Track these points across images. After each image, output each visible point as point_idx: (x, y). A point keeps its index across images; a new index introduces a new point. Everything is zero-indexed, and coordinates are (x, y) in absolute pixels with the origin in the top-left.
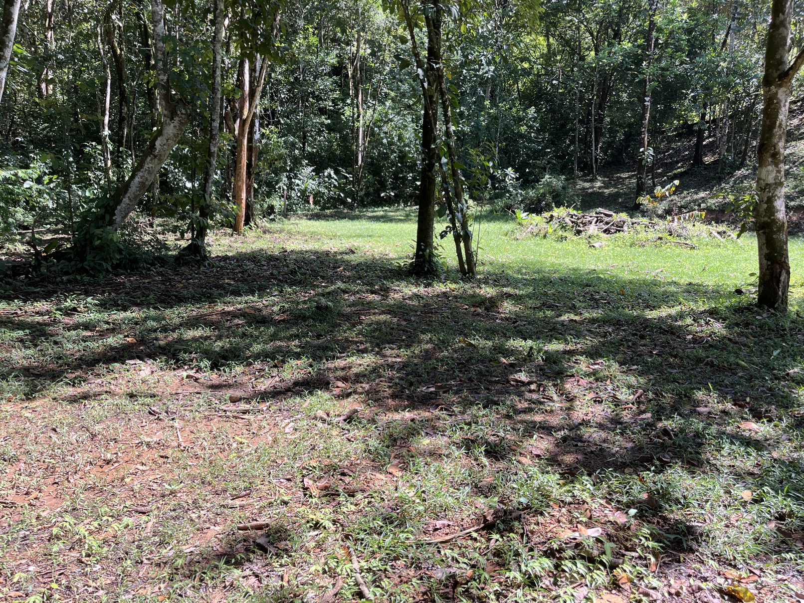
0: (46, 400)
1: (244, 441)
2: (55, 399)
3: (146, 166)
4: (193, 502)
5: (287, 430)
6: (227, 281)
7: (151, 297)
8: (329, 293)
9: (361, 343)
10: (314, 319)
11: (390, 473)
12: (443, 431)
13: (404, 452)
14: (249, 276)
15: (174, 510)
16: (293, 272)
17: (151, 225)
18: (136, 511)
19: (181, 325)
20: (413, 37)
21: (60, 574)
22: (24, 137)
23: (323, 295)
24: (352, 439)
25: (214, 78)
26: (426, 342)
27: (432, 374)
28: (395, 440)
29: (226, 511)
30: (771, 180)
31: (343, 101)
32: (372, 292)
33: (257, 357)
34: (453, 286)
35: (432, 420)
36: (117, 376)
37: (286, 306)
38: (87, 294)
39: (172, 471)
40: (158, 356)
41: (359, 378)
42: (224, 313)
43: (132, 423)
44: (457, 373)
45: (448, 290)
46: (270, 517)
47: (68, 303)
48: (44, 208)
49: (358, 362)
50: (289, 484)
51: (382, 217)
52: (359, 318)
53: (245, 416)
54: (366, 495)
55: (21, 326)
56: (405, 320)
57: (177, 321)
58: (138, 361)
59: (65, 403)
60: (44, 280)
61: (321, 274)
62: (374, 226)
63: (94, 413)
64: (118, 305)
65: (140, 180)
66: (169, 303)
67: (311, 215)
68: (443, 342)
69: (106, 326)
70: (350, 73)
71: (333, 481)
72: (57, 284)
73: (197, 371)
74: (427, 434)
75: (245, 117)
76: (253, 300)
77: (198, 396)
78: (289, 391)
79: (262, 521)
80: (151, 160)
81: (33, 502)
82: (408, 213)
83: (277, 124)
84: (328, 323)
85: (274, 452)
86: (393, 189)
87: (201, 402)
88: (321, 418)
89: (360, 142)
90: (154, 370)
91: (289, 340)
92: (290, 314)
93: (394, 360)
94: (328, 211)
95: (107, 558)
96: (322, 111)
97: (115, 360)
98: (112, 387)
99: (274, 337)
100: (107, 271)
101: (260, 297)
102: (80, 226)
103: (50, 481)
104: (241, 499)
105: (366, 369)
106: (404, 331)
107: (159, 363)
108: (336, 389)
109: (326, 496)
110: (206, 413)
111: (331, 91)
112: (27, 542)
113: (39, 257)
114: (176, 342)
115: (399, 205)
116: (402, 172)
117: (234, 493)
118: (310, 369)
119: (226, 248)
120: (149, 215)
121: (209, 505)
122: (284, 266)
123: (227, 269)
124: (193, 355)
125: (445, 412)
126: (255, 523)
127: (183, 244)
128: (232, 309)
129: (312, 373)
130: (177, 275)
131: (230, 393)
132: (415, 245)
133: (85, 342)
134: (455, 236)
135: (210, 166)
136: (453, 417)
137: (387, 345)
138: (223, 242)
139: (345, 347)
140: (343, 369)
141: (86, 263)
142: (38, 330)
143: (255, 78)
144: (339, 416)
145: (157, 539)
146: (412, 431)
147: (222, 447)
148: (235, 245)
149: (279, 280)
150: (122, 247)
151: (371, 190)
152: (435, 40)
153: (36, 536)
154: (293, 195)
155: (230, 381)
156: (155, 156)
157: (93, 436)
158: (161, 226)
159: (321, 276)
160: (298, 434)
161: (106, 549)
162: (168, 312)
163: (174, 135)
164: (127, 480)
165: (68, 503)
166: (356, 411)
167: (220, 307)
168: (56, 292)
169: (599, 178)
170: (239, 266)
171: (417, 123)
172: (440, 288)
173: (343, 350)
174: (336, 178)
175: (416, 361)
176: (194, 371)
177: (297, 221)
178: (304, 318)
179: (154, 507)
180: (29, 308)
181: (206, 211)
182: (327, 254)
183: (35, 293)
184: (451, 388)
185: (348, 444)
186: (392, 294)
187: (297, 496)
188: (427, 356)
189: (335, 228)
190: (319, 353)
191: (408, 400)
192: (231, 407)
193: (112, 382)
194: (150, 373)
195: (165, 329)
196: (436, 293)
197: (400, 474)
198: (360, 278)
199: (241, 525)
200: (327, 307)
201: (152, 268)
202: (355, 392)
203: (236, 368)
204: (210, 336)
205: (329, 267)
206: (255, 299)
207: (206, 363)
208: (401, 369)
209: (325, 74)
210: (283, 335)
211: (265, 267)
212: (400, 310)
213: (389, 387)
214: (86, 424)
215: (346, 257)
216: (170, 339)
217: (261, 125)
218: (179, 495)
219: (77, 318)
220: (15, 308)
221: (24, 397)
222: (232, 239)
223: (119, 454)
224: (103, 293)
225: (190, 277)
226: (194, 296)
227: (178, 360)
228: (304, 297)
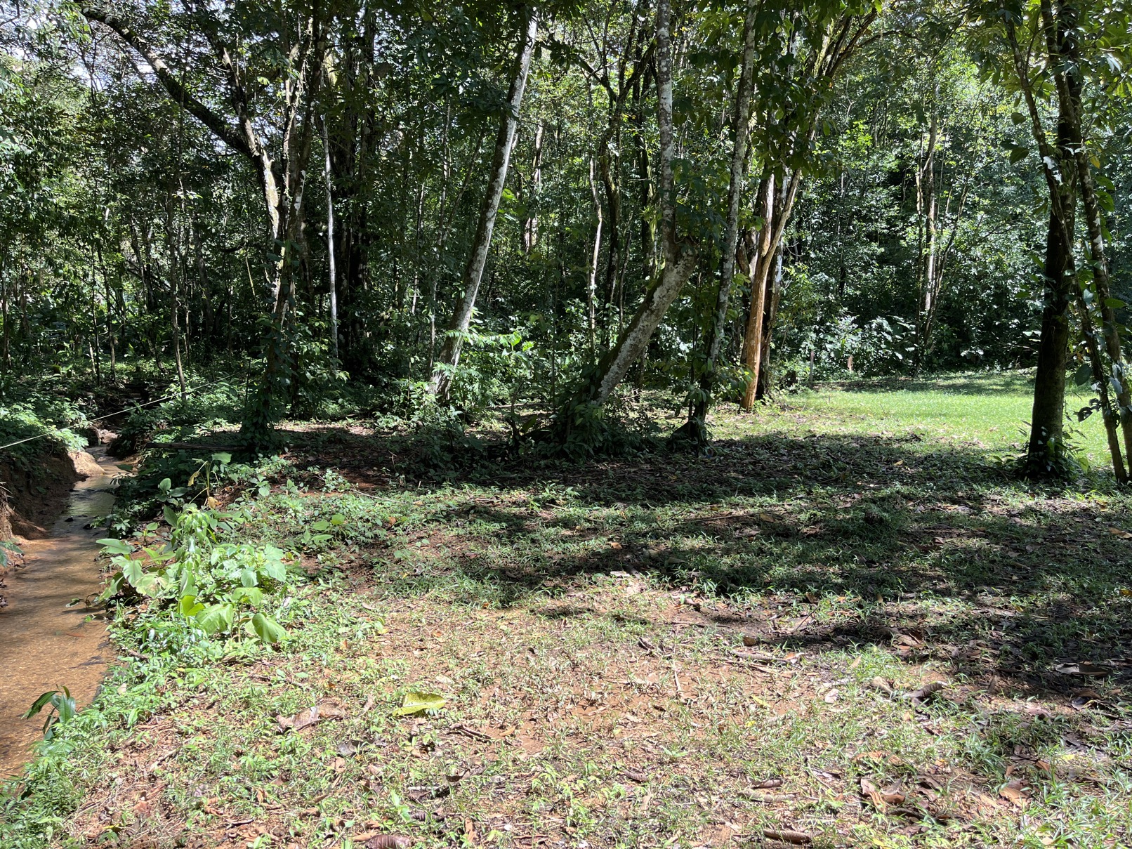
0: (523, 611)
1: (765, 704)
2: (532, 611)
3: (641, 325)
4: (701, 781)
5: (828, 699)
6: (733, 474)
7: (638, 490)
8: (883, 499)
9: (940, 579)
10: (861, 537)
11: (1006, 799)
12: (1099, 744)
13: (1030, 767)
14: (763, 468)
15: (677, 786)
16: (826, 466)
17: (637, 399)
18: (629, 778)
19: (676, 530)
20: (1034, 112)
21: (541, 843)
22: (504, 297)
23: (874, 502)
24: (935, 732)
25: (730, 206)
26: (1056, 590)
27: (1072, 644)
28: (1011, 745)
29: (748, 804)
31: (904, 219)
32: (954, 502)
33: (781, 584)
34: (1103, 499)
35: (1077, 723)
36: (600, 590)
37: (819, 514)
38: (567, 483)
39: (670, 731)
40: (649, 570)
41: (938, 634)
42: (732, 519)
43: (619, 657)
44: (1120, 647)
45: (1093, 505)
46: (811, 828)
47: (546, 494)
48: (520, 380)
49: (937, 609)
50: (838, 783)
51: (964, 386)
52: (934, 540)
53: (766, 669)
54: (966, 827)
55: (496, 518)
56: (1016, 550)
57: (670, 524)
58: (625, 574)
59: (543, 618)
60: (521, 464)
61: (868, 470)
62: (949, 400)
63: (576, 635)
64: (600, 500)
65: (632, 342)
66: (659, 500)
67: (850, 385)
68: (1089, 591)
69: (587, 525)
70: (917, 178)
71: (909, 792)
72: (535, 470)
73: (698, 596)
74: (1069, 744)
75: (764, 253)
76: (771, 502)
77: (700, 630)
78: (828, 640)
79: (799, 831)
80: (647, 316)
81: (509, 740)
82: (1009, 380)
83: (806, 259)
84: (883, 544)
85: (811, 728)
86: (982, 344)
87: (706, 639)
88: (881, 689)
89: (930, 276)
90: (644, 587)
91: (825, 563)
92: (825, 526)
93: (999, 612)
94: (875, 379)
95: (594, 833)
96: (873, 237)
97: (597, 569)
98: (595, 604)
99: (802, 558)
100: (589, 456)
101: (781, 498)
102: (563, 399)
103: (527, 715)
104: (766, 790)
105: (952, 622)
106: (1014, 567)
107: (650, 578)
108: (901, 647)
109: (898, 814)
110: (712, 656)
111: (886, 207)
112: (503, 790)
113: (517, 437)
114: (671, 553)
115: (992, 367)
116: (999, 317)
117: (756, 778)
118: (860, 611)
119: (731, 430)
120: (634, 387)
121: (721, 789)
122: (812, 456)
123: (733, 458)
124: (693, 573)
125: (1101, 712)
126: (789, 832)
127: (678, 423)
128: (741, 513)
129: (863, 618)
130: (669, 463)
131: (743, 631)
132: (1029, 429)
133: (565, 542)
134: (1105, 417)
135: (718, 321)
136: (1117, 722)
137: (985, 588)
138: (727, 421)
139: (913, 583)
140: (911, 617)
141: (566, 445)
142: (515, 524)
143: (780, 200)
144: (910, 689)
145: (656, 822)
146: (1041, 735)
147: (736, 709)
148: (741, 425)
149: (806, 476)
150: (606, 427)
151: (945, 346)
152: (1072, 112)
153: (512, 785)
154: (824, 357)
155: (743, 615)
156: (652, 312)
157: (575, 666)
158: (648, 400)
159: (868, 474)
160: (845, 709)
161: (594, 821)
162: (659, 510)
163: (677, 284)
164: (616, 732)
165: (549, 749)
166: (940, 687)
167: (725, 510)
168: (532, 479)
170: (749, 454)
171: (1028, 240)
172: (1074, 501)
173: (911, 587)
174: (889, 329)
175: (1040, 619)
176: (694, 594)
177: (828, 393)
178: (846, 534)
179: (651, 777)
180: (505, 497)
181: (709, 380)
182: (877, 440)
183: (511, 479)
184: (1110, 672)
185: (929, 738)
186: (989, 506)
187: (850, 804)
188: (1059, 612)
189: (888, 403)
190: (872, 588)
191: (1029, 683)
192: (745, 651)
193: (595, 597)
194: (638, 591)
195: (656, 535)
196: (1070, 509)
197: (1025, 803)
198: (931, 479)
199: (769, 830)
200: (881, 520)
201: (639, 454)
202: (935, 656)
203: (751, 597)
204: (714, 549)
205: (880, 460)
206: (774, 501)
207: (710, 586)
208: (1013, 629)
209: (878, 185)
210: (815, 556)
211: (785, 458)
212: (1004, 532)
213: (995, 656)
214: (566, 647)
215: (906, 446)
216: (662, 547)
217: (785, 263)
218: (682, 766)
219: (556, 513)
220: (491, 496)
221: (499, 605)
222: (738, 417)
223: (606, 695)
224: (583, 482)
225: (685, 467)
226: (691, 493)
227: (674, 578)
228: (844, 504)
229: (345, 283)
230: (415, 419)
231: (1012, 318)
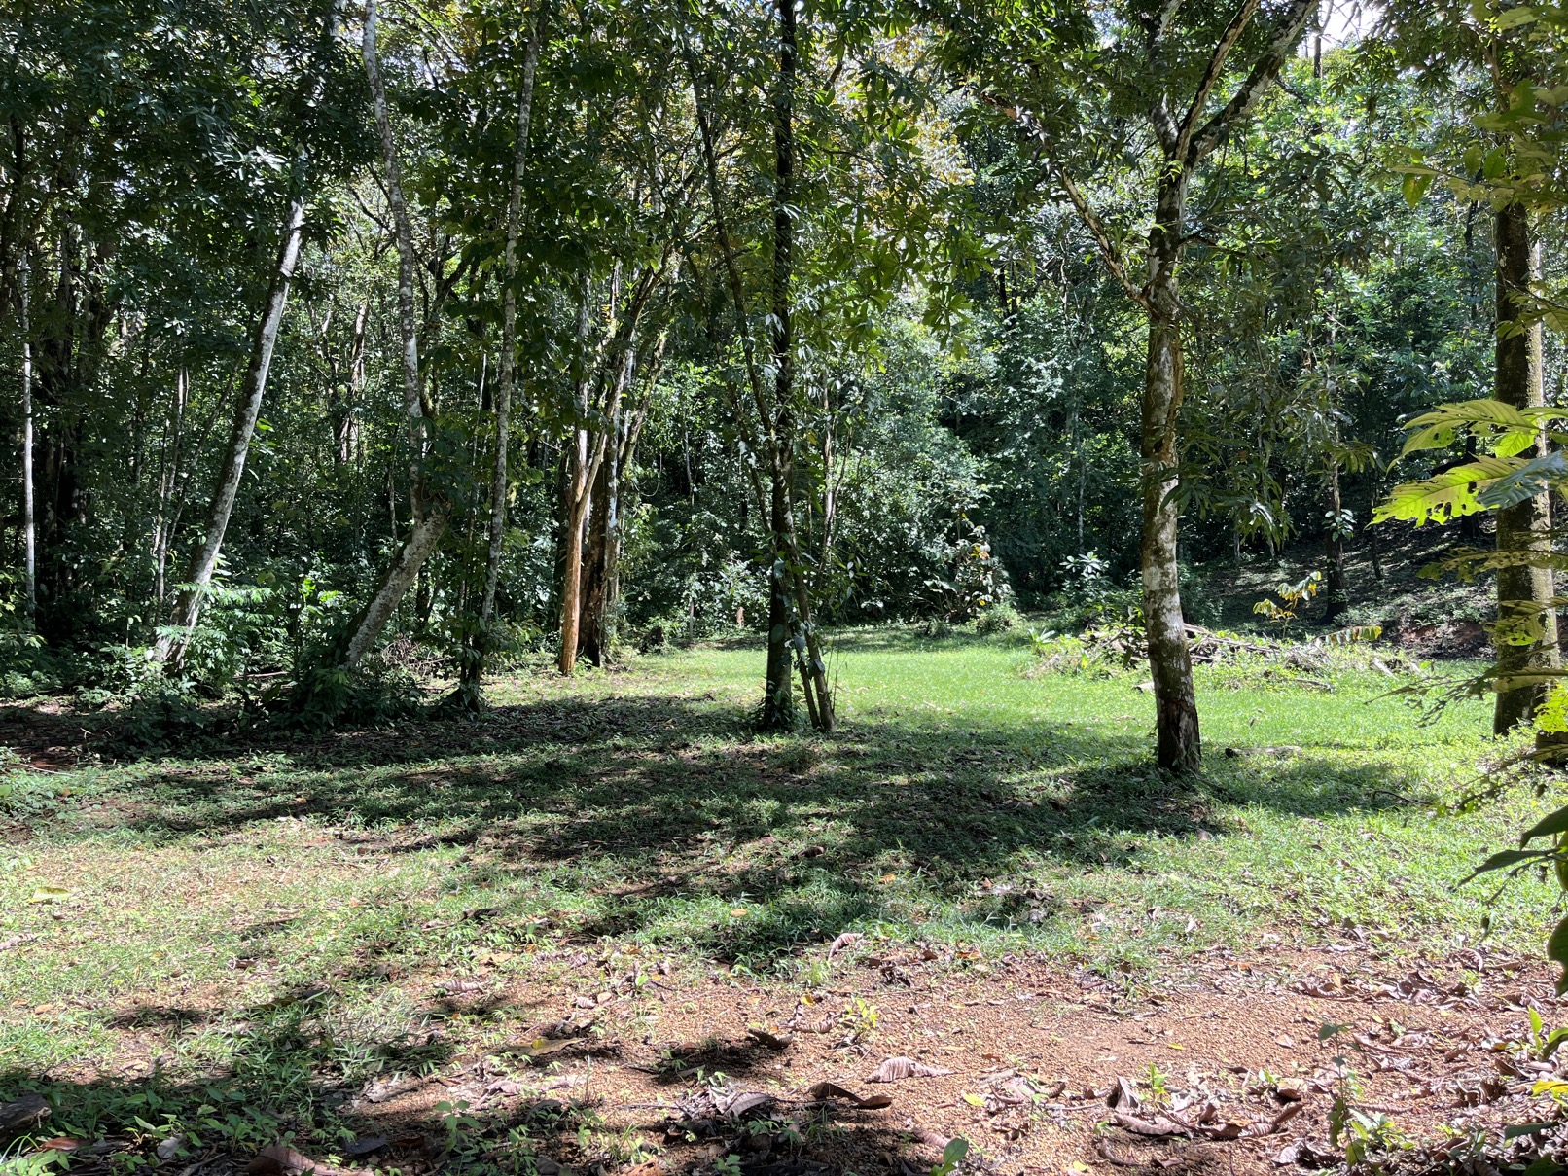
3: (390, 583)
30: (1155, 586)
32: (661, 750)
34: (783, 741)
38: (291, 752)
47: (254, 762)
55: (186, 784)
58: (291, 818)
61: (628, 729)
69: (283, 786)
73: (348, 828)
75: (578, 499)
76: (485, 759)
86: (881, 595)
97: (267, 817)
113: (249, 709)
115: (894, 620)
116: (898, 564)
124: (350, 812)
133: (248, 800)
138: (534, 686)
142: (203, 789)
154: (710, 610)
155: (373, 837)
156: (402, 570)
159: (624, 732)
162: (369, 771)
169: (1282, 563)
177: (703, 653)
178: (525, 779)
180: (207, 766)
181: (482, 641)
186: (683, 752)
205: (652, 720)
211: (559, 721)
215: (696, 705)
220: (191, 766)
222: (550, 682)
227: (334, 817)
229: (51, 514)
230: (131, 693)
231: (911, 566)
